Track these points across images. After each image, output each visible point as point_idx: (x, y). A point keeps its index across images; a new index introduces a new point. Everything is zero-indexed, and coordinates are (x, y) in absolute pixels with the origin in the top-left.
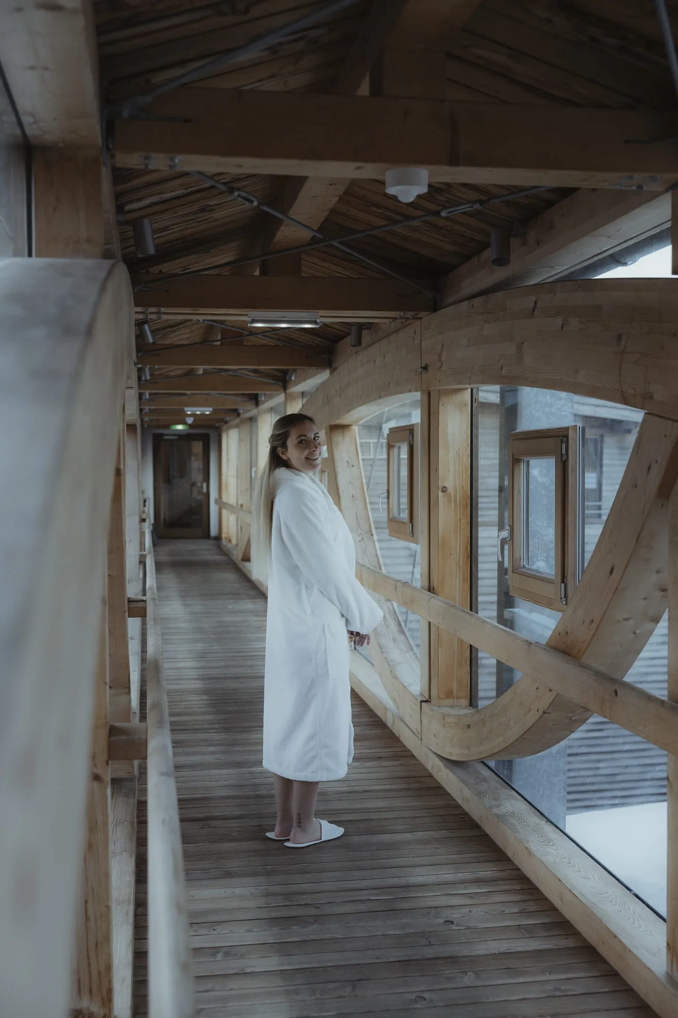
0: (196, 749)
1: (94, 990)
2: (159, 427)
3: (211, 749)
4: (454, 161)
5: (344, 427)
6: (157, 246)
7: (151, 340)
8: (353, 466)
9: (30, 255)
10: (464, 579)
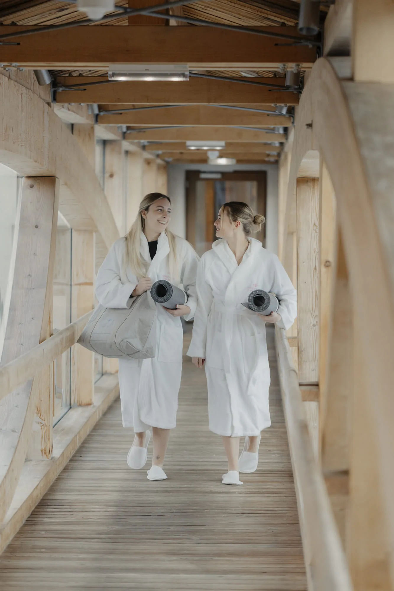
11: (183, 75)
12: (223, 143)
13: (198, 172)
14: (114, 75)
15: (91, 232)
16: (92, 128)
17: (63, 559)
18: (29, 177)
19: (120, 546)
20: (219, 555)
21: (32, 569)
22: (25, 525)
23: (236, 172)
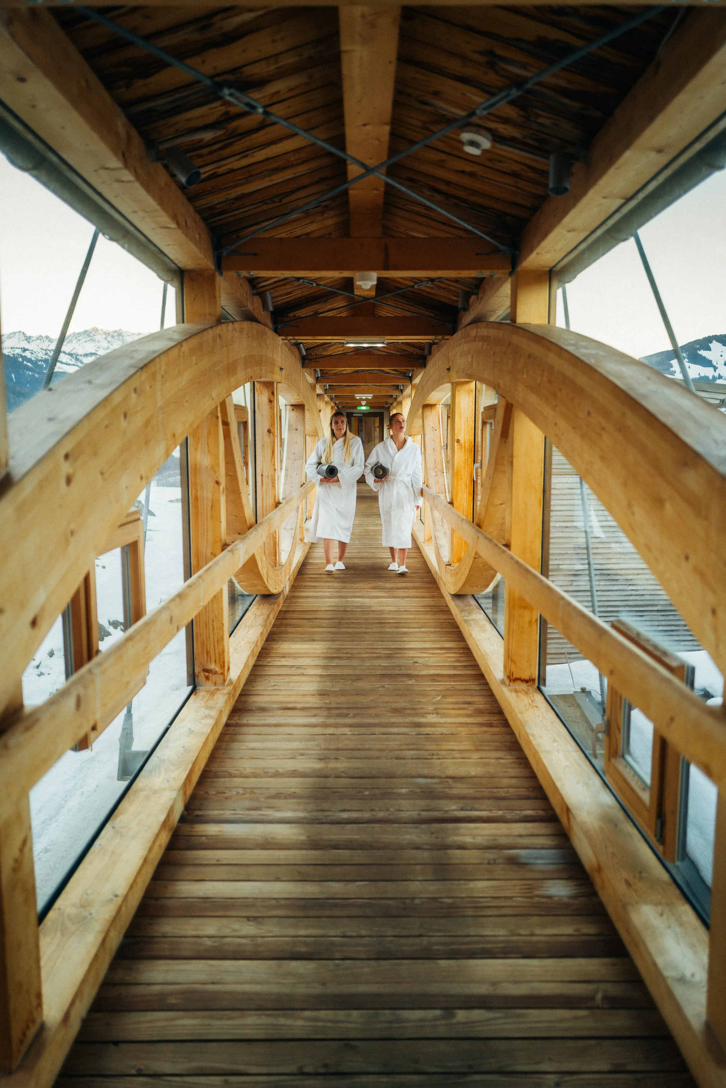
0: (322, 590)
1: (217, 661)
2: (350, 408)
3: (330, 590)
4: (386, 268)
5: (431, 406)
6: (274, 307)
7: (305, 354)
8: (436, 430)
9: (183, 322)
10: (469, 494)
11: (383, 343)
12: (372, 395)
13: (353, 413)
14: (347, 343)
15: (315, 436)
16: (315, 386)
17: (320, 592)
18: (292, 405)
19: (347, 585)
20: (398, 589)
21: (307, 597)
22: (297, 575)
23: (369, 413)
